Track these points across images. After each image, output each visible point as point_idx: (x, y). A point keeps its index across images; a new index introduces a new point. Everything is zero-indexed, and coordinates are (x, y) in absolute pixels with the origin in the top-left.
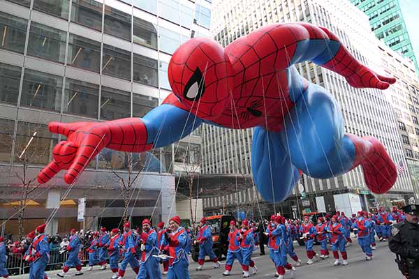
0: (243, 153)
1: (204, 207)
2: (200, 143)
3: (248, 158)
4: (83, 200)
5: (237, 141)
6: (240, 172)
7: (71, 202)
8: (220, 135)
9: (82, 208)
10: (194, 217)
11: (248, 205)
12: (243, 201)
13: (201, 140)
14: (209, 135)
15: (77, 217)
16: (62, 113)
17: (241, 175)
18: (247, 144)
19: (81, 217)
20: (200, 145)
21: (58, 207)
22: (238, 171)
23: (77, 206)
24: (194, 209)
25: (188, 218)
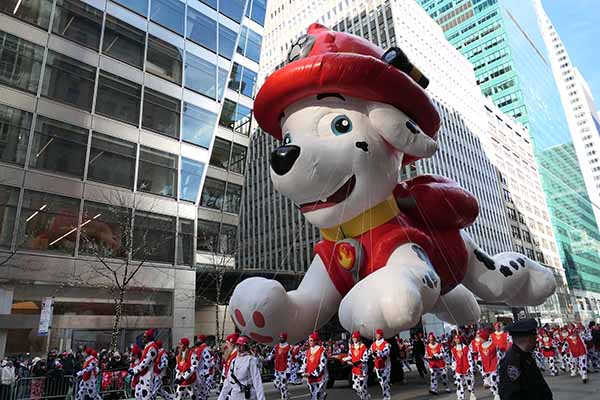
0: (298, 241)
2: (237, 224)
3: (305, 249)
4: (49, 302)
5: (290, 224)
6: (293, 269)
7: (31, 305)
8: (266, 213)
9: (47, 315)
10: (221, 333)
13: (239, 219)
14: (251, 213)
15: (38, 329)
16: (26, 168)
17: (292, 273)
19: (44, 328)
20: (236, 227)
21: (9, 312)
22: (289, 267)
23: (38, 312)
24: (221, 320)
25: (212, 334)
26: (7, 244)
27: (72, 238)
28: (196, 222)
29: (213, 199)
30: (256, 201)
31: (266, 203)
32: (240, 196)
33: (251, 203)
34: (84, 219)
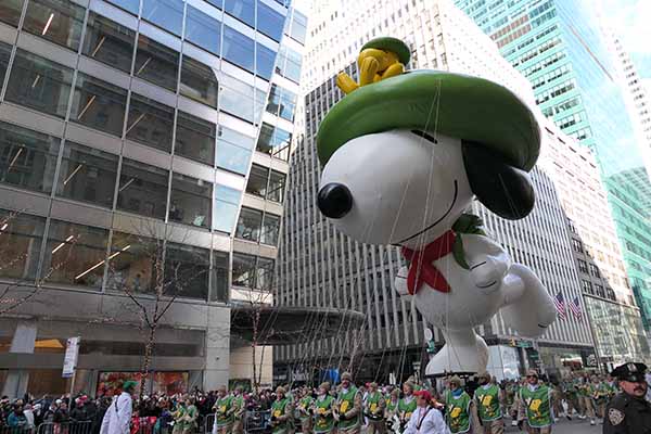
0: (340, 276)
1: (274, 359)
2: (275, 256)
3: (348, 284)
4: (74, 341)
5: (333, 257)
6: (335, 306)
7: (55, 343)
8: (307, 245)
9: (72, 354)
10: (257, 376)
12: (337, 351)
13: (276, 251)
14: (290, 246)
15: (62, 370)
16: (53, 196)
17: (335, 310)
18: (347, 263)
19: (69, 368)
20: (274, 260)
22: (331, 303)
23: (63, 350)
24: (258, 362)
25: (249, 377)
26: (32, 277)
27: (100, 272)
28: (231, 254)
29: (249, 230)
30: (295, 232)
31: (307, 235)
32: (278, 228)
33: (290, 234)
34: (113, 251)
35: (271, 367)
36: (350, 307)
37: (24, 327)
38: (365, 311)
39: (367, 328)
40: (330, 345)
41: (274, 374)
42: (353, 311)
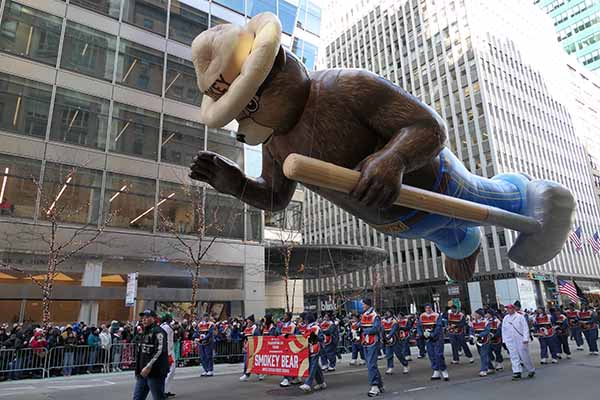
1: (305, 291)
4: (133, 276)
6: (359, 243)
7: (118, 278)
9: (132, 288)
10: (290, 306)
11: (369, 291)
12: (361, 285)
13: (303, 195)
15: (124, 300)
16: (107, 152)
17: (359, 248)
19: (130, 299)
20: (301, 203)
21: (99, 285)
22: (355, 241)
23: (125, 284)
24: (290, 294)
25: (283, 307)
26: (94, 223)
27: (150, 216)
34: (160, 198)
35: (302, 298)
36: (372, 244)
37: (91, 265)
38: (387, 247)
39: (389, 262)
40: (355, 279)
41: (305, 305)
42: (376, 248)
